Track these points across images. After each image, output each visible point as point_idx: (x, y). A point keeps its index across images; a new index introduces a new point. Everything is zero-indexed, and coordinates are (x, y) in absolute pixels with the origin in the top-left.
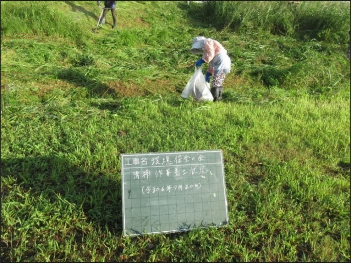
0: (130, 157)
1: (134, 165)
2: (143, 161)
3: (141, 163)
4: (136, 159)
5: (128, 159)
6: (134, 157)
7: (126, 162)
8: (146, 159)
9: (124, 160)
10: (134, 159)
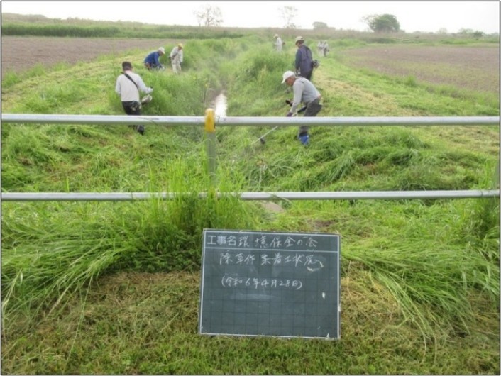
0: (214, 234)
1: (218, 245)
2: (231, 240)
3: (227, 243)
4: (222, 237)
5: (212, 236)
6: (220, 234)
7: (208, 240)
8: (234, 237)
9: (207, 237)
10: (219, 237)
